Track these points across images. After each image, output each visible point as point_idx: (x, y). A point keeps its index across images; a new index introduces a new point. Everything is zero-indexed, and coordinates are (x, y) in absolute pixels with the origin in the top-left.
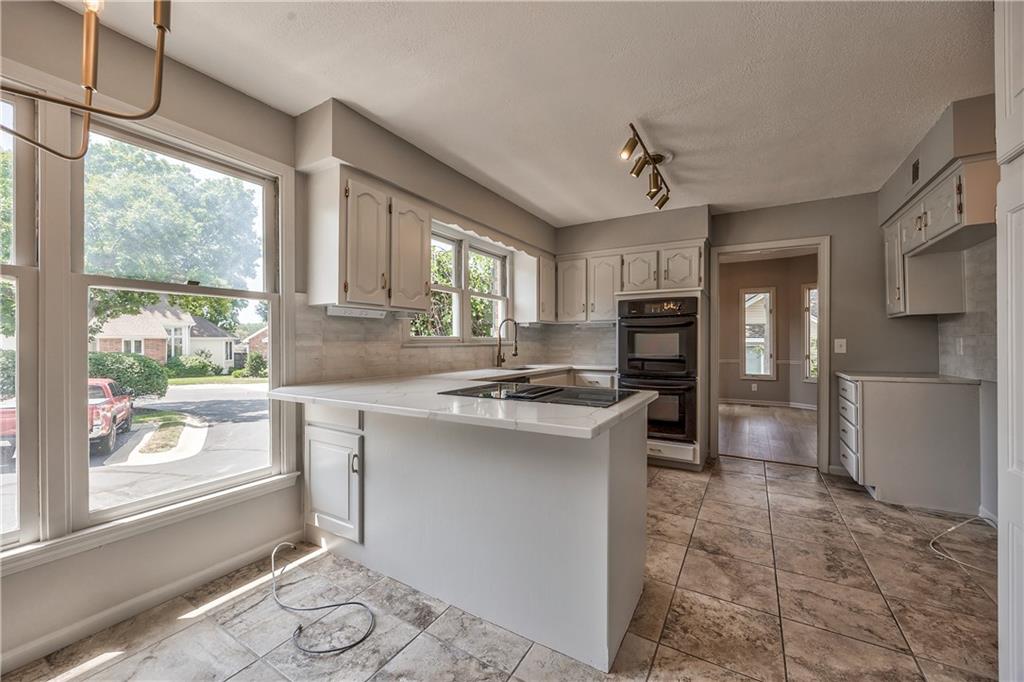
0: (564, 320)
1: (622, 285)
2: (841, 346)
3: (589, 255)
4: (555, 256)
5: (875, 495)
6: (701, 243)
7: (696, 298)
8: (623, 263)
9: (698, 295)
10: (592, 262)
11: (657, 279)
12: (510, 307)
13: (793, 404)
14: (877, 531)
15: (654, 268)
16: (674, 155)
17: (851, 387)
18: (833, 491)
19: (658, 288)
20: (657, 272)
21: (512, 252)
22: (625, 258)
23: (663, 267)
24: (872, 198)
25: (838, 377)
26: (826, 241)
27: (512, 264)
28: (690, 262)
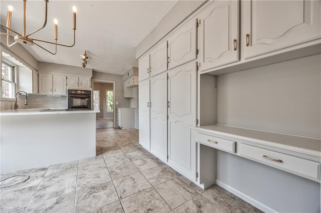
0: (41, 93)
1: (67, 85)
2: (117, 103)
3: (53, 73)
4: (37, 71)
5: (123, 128)
6: (91, 78)
7: (91, 91)
8: (67, 78)
9: (91, 90)
10: (55, 76)
11: (78, 84)
12: (17, 86)
13: (104, 118)
14: (124, 132)
15: (77, 81)
16: (91, 58)
17: (119, 110)
18: (117, 130)
19: (78, 87)
20: (78, 83)
21: (18, 66)
22: (67, 77)
23: (80, 82)
24: (121, 76)
25: (117, 109)
26: (115, 82)
27: (18, 70)
28: (88, 82)
